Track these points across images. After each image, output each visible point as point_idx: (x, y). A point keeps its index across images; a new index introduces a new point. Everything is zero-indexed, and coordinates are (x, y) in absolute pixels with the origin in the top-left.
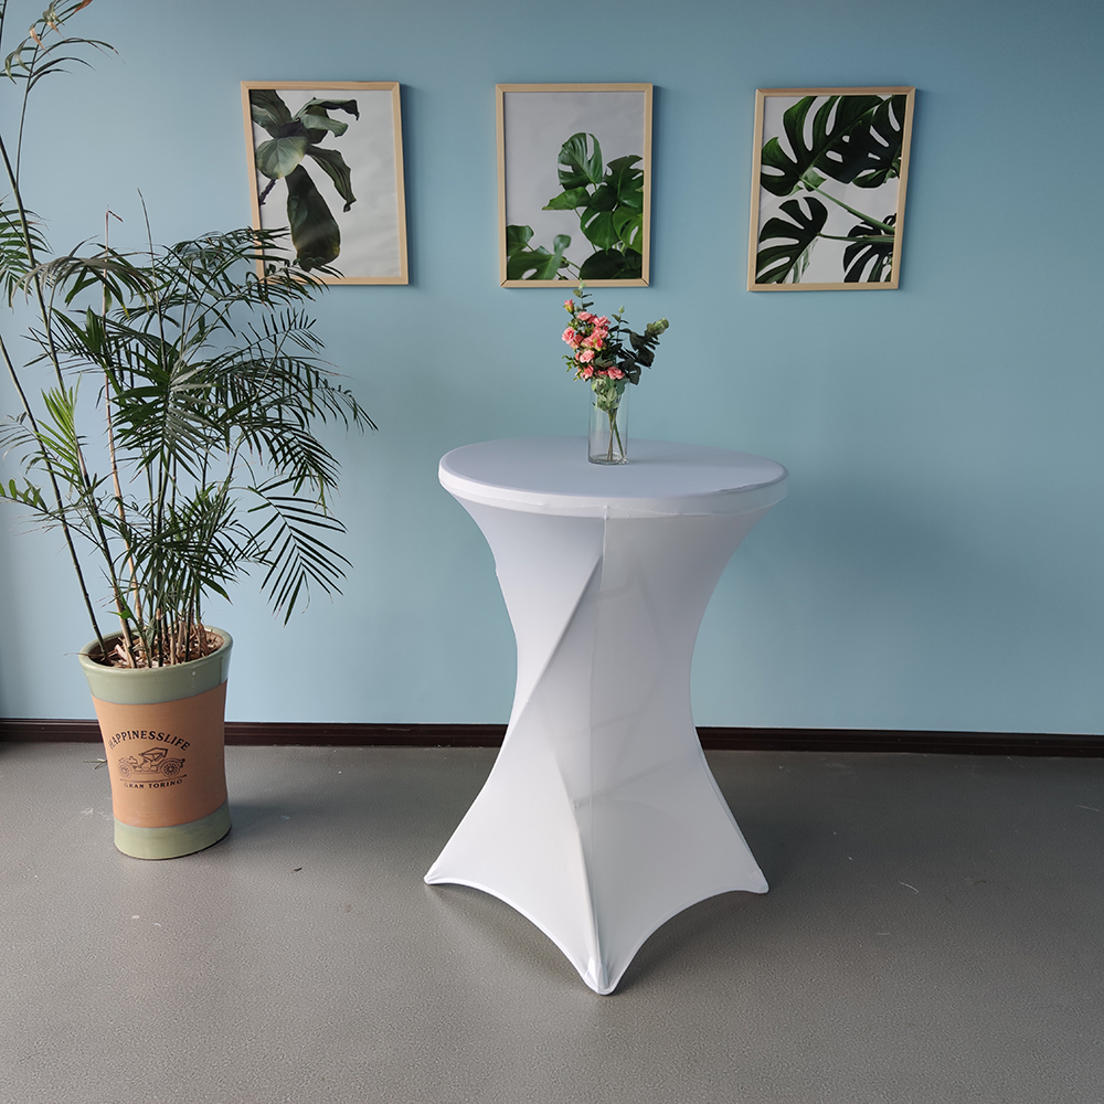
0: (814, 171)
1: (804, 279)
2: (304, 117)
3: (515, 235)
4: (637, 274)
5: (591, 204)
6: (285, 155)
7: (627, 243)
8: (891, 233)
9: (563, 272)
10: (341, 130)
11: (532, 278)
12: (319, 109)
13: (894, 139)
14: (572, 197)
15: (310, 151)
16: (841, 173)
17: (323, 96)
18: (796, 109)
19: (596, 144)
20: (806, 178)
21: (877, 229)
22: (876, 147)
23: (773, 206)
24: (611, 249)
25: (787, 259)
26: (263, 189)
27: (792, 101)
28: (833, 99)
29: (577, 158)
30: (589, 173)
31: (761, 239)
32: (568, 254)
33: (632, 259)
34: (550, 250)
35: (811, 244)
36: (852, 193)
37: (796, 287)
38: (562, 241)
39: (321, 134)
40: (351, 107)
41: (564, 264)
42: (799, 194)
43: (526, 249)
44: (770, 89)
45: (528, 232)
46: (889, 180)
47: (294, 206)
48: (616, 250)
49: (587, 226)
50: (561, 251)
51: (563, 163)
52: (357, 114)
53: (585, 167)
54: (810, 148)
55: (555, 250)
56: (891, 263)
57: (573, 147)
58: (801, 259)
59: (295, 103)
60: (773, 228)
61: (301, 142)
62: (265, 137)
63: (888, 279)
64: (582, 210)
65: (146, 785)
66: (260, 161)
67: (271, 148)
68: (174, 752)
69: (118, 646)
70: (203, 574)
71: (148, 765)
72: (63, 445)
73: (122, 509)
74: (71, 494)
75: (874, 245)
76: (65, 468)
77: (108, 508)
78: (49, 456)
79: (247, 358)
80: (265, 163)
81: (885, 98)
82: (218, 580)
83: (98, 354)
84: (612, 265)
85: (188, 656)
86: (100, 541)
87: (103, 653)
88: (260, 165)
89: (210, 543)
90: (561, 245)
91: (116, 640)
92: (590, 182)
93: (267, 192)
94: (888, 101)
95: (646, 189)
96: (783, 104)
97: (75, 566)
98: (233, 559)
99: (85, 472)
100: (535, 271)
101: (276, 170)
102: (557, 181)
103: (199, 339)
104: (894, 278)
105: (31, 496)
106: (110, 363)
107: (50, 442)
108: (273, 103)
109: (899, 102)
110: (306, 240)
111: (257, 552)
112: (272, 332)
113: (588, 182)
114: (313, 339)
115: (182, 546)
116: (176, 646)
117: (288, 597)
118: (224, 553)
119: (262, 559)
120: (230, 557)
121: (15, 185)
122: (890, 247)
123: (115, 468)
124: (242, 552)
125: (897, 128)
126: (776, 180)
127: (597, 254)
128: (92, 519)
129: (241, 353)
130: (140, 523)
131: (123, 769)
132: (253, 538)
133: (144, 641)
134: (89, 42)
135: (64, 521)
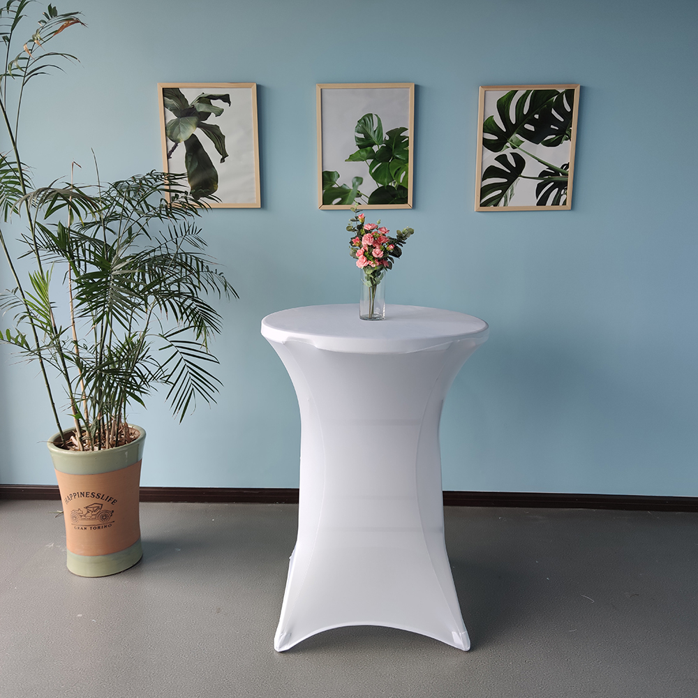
0: (516, 137)
1: (511, 204)
2: (197, 105)
3: (328, 177)
4: (405, 201)
5: (376, 158)
6: (184, 128)
7: (398, 182)
8: (566, 175)
9: (358, 200)
10: (219, 113)
11: (339, 204)
12: (206, 100)
13: (568, 116)
14: (364, 153)
15: (200, 125)
16: (533, 138)
17: (209, 92)
18: (505, 98)
19: (379, 120)
20: (512, 141)
21: (557, 172)
22: (556, 122)
23: (490, 158)
24: (388, 186)
25: (500, 191)
26: (170, 149)
27: (503, 93)
28: (528, 92)
29: (367, 130)
30: (375, 138)
31: (484, 179)
32: (361, 189)
33: (401, 191)
34: (350, 186)
35: (515, 182)
36: (541, 151)
37: (505, 209)
38: (357, 181)
39: (207, 115)
40: (226, 98)
41: (359, 195)
42: (507, 151)
43: (335, 186)
44: (488, 86)
45: (336, 176)
46: (564, 142)
47: (190, 159)
48: (391, 186)
49: (373, 171)
50: (357, 187)
51: (358, 132)
52: (229, 103)
53: (372, 134)
54: (514, 122)
55: (353, 186)
56: (566, 194)
57: (365, 122)
58: (509, 191)
59: (191, 96)
60: (491, 172)
61: (194, 120)
62: (172, 117)
63: (565, 203)
64: (370, 161)
65: (88, 528)
66: (169, 132)
67: (176, 123)
68: (107, 506)
69: (72, 437)
70: (128, 390)
71: (89, 514)
72: (41, 307)
73: (77, 348)
74: (45, 339)
75: (555, 182)
76: (41, 322)
77: (69, 348)
78: (32, 315)
79: (158, 253)
80: (172, 133)
81: (561, 91)
82: (137, 393)
83: (65, 251)
84: (389, 195)
85: (117, 444)
86: (63, 369)
87: (63, 441)
88: (169, 134)
89: (133, 369)
90: (357, 183)
91: (71, 433)
92: (375, 144)
93: (172, 151)
94: (563, 93)
95: (411, 148)
96: (496, 95)
97: (46, 385)
98: (148, 380)
99: (55, 325)
100: (340, 199)
101: (178, 137)
102: (355, 143)
103: (129, 241)
104: (569, 203)
105: (20, 340)
106: (72, 257)
107: (32, 305)
108: (177, 96)
109: (570, 94)
110: (197, 180)
111: (162, 376)
112: (174, 236)
113: (374, 144)
114: (200, 241)
115: (115, 372)
116: (110, 437)
117: (183, 405)
118: (142, 377)
119: (167, 381)
120: (146, 379)
121: (14, 144)
122: (566, 183)
123: (74, 322)
124: (153, 376)
125: (568, 109)
126: (493, 142)
127: (379, 189)
128: (58, 355)
129: (154, 250)
130: (89, 357)
131: (74, 517)
132: (161, 368)
133: (90, 433)
134: (62, 55)
135: (40, 356)
